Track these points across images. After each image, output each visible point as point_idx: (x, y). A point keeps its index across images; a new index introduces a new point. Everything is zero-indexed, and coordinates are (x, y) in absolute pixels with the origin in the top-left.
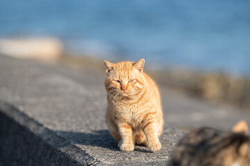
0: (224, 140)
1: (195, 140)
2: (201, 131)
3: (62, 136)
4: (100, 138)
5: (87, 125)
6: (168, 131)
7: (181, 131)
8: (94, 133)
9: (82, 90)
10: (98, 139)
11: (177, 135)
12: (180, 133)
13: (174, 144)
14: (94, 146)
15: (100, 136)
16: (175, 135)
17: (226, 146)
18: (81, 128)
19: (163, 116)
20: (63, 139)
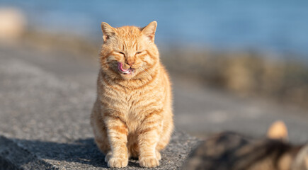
0: (257, 149)
1: (215, 150)
2: (223, 138)
3: (25, 148)
4: (79, 150)
5: (60, 132)
6: (176, 137)
7: (195, 138)
8: (70, 143)
9: (53, 82)
10: (76, 150)
11: (189, 144)
12: (193, 141)
13: (184, 156)
14: (70, 161)
15: (79, 146)
16: (186, 144)
17: (260, 159)
18: (52, 136)
19: (173, 118)
20: (27, 152)
